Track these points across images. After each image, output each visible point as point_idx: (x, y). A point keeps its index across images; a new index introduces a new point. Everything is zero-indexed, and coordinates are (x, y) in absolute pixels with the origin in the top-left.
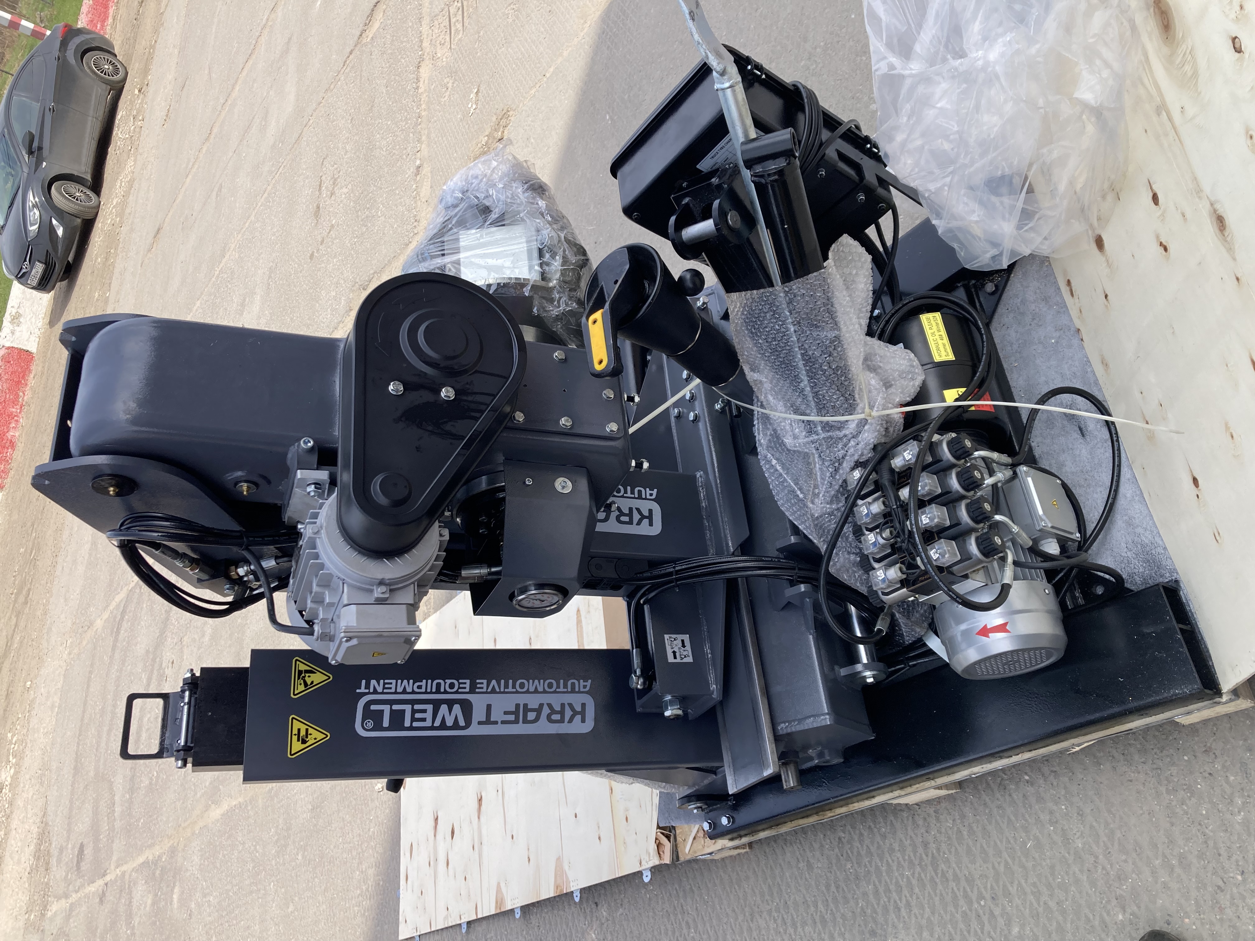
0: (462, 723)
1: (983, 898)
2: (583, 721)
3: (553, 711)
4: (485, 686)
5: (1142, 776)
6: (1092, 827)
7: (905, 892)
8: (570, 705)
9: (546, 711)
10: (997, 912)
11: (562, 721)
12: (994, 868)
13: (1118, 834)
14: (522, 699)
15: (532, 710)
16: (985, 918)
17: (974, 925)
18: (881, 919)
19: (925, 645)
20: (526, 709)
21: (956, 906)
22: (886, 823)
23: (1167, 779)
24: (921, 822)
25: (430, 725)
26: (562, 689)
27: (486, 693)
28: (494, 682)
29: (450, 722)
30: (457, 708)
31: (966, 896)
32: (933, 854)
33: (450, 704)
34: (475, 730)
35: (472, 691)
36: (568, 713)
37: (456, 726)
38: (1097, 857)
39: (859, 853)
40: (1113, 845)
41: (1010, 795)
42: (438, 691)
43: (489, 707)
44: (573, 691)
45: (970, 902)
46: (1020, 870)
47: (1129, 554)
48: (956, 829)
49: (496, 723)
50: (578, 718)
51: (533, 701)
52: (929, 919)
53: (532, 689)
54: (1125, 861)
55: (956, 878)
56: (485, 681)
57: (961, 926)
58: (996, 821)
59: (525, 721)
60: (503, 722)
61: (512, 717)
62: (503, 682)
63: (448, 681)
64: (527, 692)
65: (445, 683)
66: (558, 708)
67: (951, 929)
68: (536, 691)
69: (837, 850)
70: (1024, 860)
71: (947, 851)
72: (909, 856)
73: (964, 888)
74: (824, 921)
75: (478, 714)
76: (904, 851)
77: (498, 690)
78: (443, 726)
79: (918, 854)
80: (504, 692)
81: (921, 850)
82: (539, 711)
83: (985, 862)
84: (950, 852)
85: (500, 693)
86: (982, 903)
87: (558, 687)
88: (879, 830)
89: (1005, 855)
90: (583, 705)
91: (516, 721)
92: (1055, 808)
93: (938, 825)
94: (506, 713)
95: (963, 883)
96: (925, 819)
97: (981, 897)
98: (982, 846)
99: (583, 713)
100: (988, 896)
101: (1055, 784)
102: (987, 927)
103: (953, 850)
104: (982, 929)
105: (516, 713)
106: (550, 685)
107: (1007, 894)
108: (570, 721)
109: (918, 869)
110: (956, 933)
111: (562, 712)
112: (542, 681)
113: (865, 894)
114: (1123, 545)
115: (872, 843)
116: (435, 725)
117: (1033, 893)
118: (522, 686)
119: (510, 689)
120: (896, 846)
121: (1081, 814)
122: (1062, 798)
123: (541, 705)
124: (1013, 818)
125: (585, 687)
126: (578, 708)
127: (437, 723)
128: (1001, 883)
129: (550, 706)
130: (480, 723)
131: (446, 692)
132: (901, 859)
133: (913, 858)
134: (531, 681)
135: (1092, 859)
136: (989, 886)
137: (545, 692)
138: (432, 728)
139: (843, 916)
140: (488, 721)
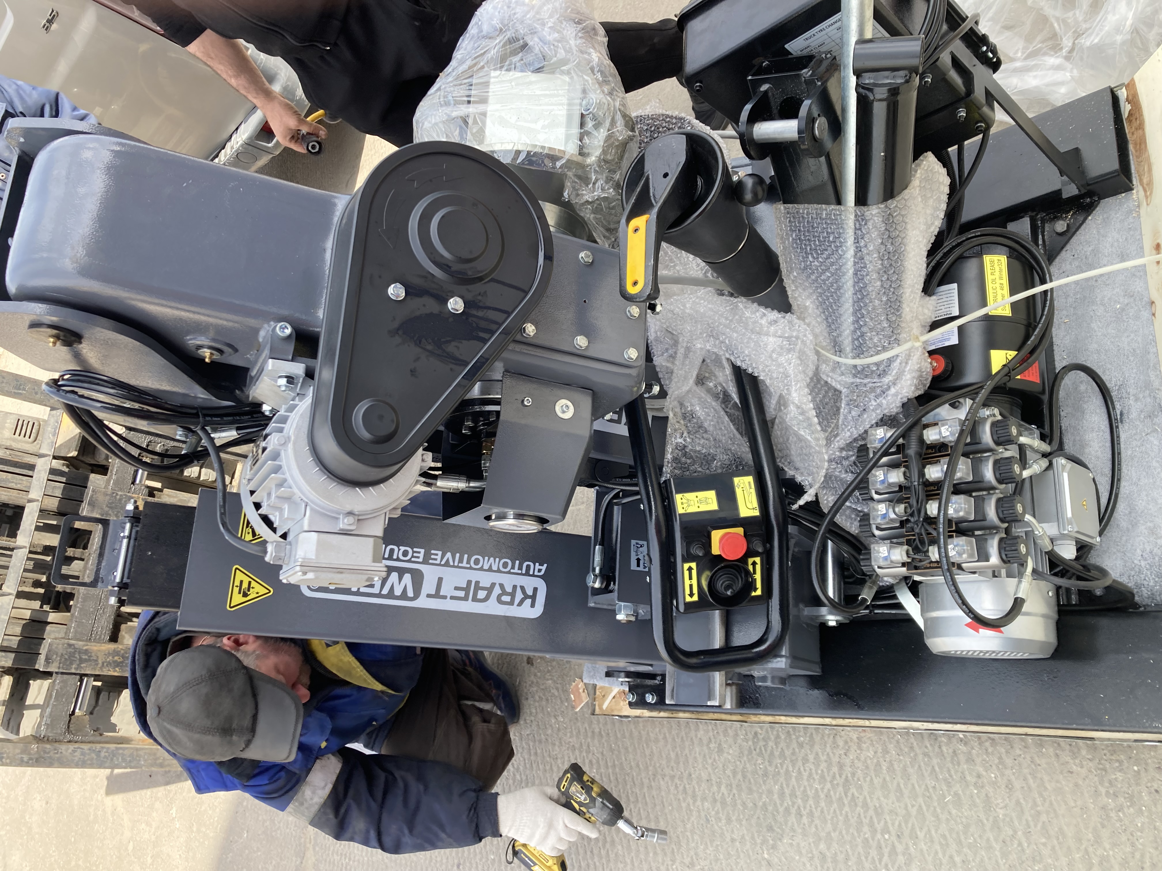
0: (410, 594)
1: (889, 832)
2: (533, 605)
3: (504, 593)
4: (439, 557)
5: (1084, 771)
6: (1018, 803)
7: (811, 802)
8: (522, 588)
9: (497, 591)
10: (900, 848)
11: (511, 603)
12: (906, 808)
13: (1044, 818)
14: (474, 576)
15: (483, 589)
16: (886, 851)
17: (873, 853)
18: (780, 818)
19: (895, 597)
20: (478, 587)
21: (859, 831)
22: (805, 734)
23: (1110, 782)
24: (841, 743)
25: (378, 592)
26: (516, 570)
27: (439, 565)
28: (449, 555)
29: (398, 592)
30: (407, 577)
31: (871, 825)
32: (847, 777)
33: (401, 572)
34: (423, 602)
35: (425, 562)
36: (519, 596)
37: (404, 596)
38: (1015, 832)
39: (772, 753)
40: (1035, 826)
41: (940, 747)
42: (390, 558)
43: (440, 580)
44: (527, 574)
45: (874, 832)
46: (933, 819)
47: (1143, 563)
48: (875, 761)
49: (445, 597)
50: (529, 601)
51: (486, 579)
52: (829, 833)
53: (486, 567)
54: (1044, 844)
55: (865, 805)
56: (440, 553)
57: (860, 849)
58: (920, 766)
59: (475, 599)
60: (452, 598)
61: (462, 594)
62: (458, 555)
63: (403, 548)
64: (481, 569)
65: (399, 550)
66: (509, 589)
67: (849, 850)
68: (490, 570)
69: (750, 743)
70: (938, 810)
71: (861, 779)
72: (822, 771)
73: (871, 817)
74: (724, 803)
75: (428, 586)
76: (819, 765)
77: (452, 564)
78: (391, 595)
79: (831, 773)
80: (458, 567)
81: (835, 769)
82: (490, 590)
83: (898, 800)
84: (865, 781)
85: (454, 566)
86: (887, 836)
87: (513, 567)
88: (798, 738)
89: (920, 800)
90: (535, 590)
91: (465, 598)
92: (984, 773)
93: (858, 752)
94: (456, 588)
95: (871, 812)
96: (846, 742)
97: (886, 830)
98: (898, 785)
99: (533, 597)
100: (893, 833)
101: (990, 750)
102: (886, 858)
103: (868, 779)
104: (880, 860)
105: (467, 589)
106: (505, 565)
107: (914, 836)
108: (520, 604)
109: (828, 785)
110: (853, 854)
111: (513, 595)
112: (497, 560)
113: (770, 792)
114: (1139, 552)
115: (788, 747)
116: (383, 593)
117: (941, 844)
118: (477, 562)
119: (464, 564)
120: (811, 757)
121: (1009, 786)
122: (994, 767)
123: (493, 585)
124: (937, 769)
125: (540, 570)
126: (530, 592)
127: (385, 591)
128: (910, 825)
129: (502, 586)
130: (429, 596)
131: (398, 559)
132: (813, 771)
133: (826, 774)
134: (486, 558)
135: (1010, 832)
136: (897, 823)
137: (499, 571)
138: (379, 596)
139: (744, 804)
140: (437, 595)
